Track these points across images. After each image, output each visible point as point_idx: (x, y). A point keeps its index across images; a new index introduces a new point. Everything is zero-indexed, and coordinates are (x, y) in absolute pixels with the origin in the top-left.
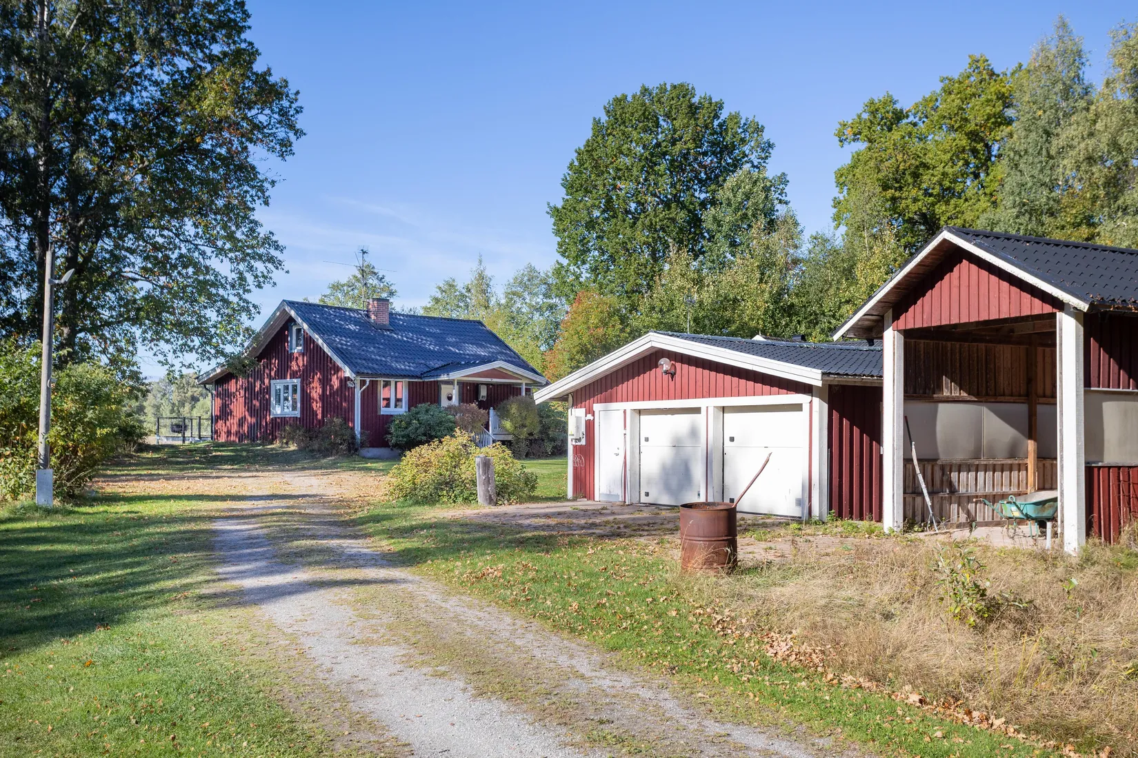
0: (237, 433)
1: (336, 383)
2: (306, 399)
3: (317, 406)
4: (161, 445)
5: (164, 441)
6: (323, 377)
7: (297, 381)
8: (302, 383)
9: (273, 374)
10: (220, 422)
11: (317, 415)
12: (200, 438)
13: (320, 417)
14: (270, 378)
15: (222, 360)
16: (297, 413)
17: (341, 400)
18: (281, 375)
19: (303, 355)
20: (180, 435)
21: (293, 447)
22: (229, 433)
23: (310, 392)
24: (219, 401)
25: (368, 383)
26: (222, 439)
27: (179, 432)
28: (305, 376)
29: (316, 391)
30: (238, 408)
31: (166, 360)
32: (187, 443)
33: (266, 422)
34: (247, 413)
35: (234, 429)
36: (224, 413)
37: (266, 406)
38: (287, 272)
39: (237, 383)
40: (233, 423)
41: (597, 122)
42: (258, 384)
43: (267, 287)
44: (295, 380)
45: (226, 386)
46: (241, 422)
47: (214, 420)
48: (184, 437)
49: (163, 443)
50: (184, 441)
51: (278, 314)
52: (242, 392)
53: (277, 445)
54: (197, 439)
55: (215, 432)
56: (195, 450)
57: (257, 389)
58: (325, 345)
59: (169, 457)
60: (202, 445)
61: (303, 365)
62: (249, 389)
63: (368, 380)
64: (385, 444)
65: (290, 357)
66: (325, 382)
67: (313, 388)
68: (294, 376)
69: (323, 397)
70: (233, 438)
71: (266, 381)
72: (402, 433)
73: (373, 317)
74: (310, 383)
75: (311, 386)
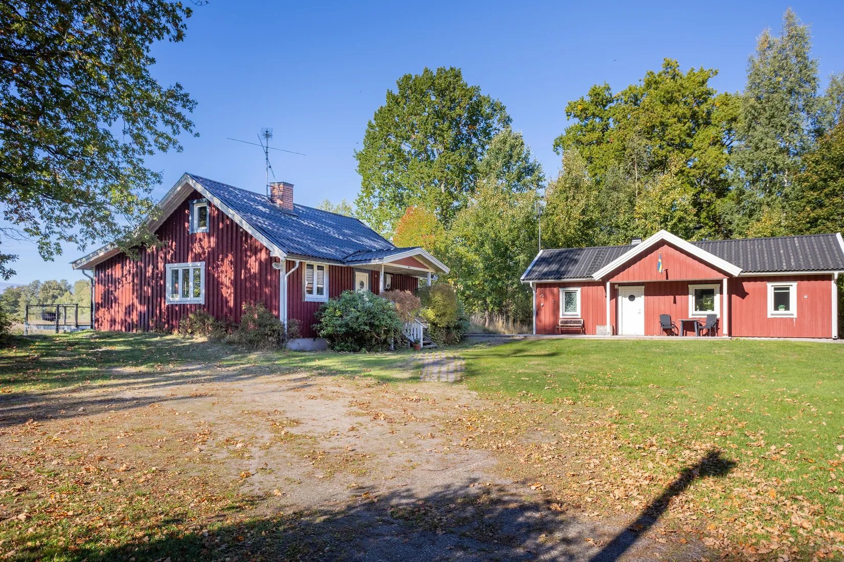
0: (123, 322)
1: (253, 265)
2: (213, 285)
3: (228, 292)
4: (31, 337)
5: (35, 331)
6: (236, 260)
7: (201, 265)
8: (207, 266)
9: (169, 257)
10: (102, 310)
11: (227, 302)
12: (77, 326)
13: (231, 304)
14: (166, 261)
15: (110, 238)
16: (201, 300)
17: (260, 285)
18: (180, 257)
19: (209, 235)
20: (52, 323)
21: (199, 338)
22: (113, 322)
23: (219, 277)
24: (100, 288)
25: (297, 265)
26: (105, 328)
27: (51, 320)
28: (212, 259)
29: (226, 274)
30: (126, 294)
31: (38, 229)
32: (61, 331)
33: (160, 310)
34: (135, 299)
35: (120, 317)
36: (108, 300)
37: (160, 292)
38: (197, 135)
39: (122, 268)
40: (118, 312)
41: (390, 94)
42: (150, 269)
43: (171, 150)
44: (198, 264)
45: (109, 271)
46: (129, 310)
47: (95, 307)
48: (58, 325)
49: (34, 333)
50: (57, 330)
51: (179, 189)
52: (130, 278)
53: (175, 335)
54: (73, 327)
55: (95, 321)
56: (77, 343)
57: (149, 274)
58: (244, 222)
59: (42, 356)
60: (81, 335)
61: (210, 247)
62: (140, 275)
63: (298, 261)
64: (313, 335)
65: (192, 238)
66: (239, 264)
67: (222, 272)
68: (197, 258)
69: (236, 282)
70: (118, 327)
71: (161, 265)
72: (339, 322)
73: (279, 202)
74: (218, 266)
75: (220, 270)
